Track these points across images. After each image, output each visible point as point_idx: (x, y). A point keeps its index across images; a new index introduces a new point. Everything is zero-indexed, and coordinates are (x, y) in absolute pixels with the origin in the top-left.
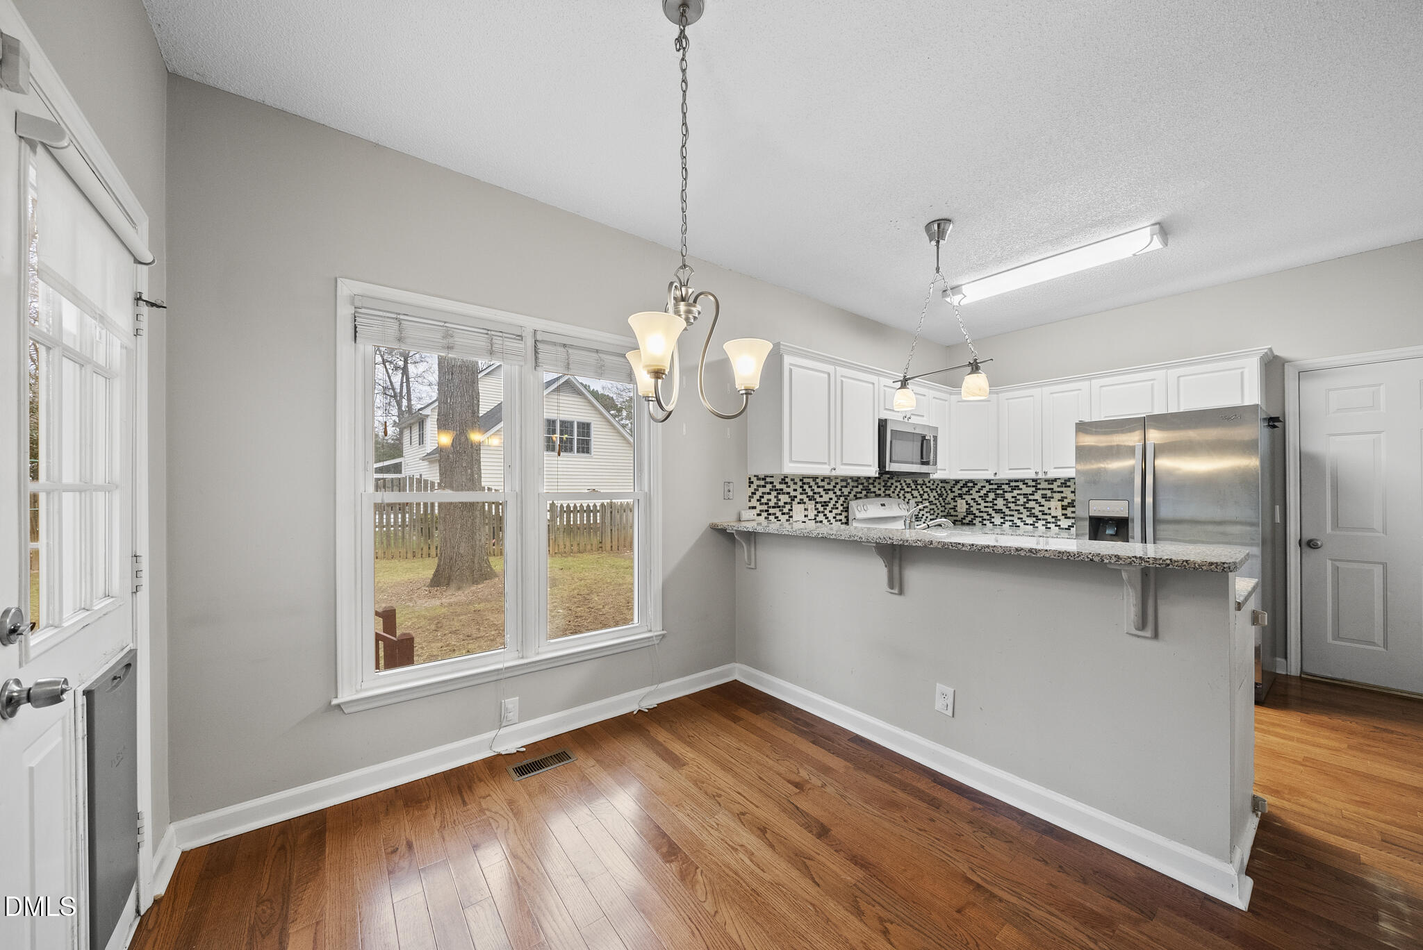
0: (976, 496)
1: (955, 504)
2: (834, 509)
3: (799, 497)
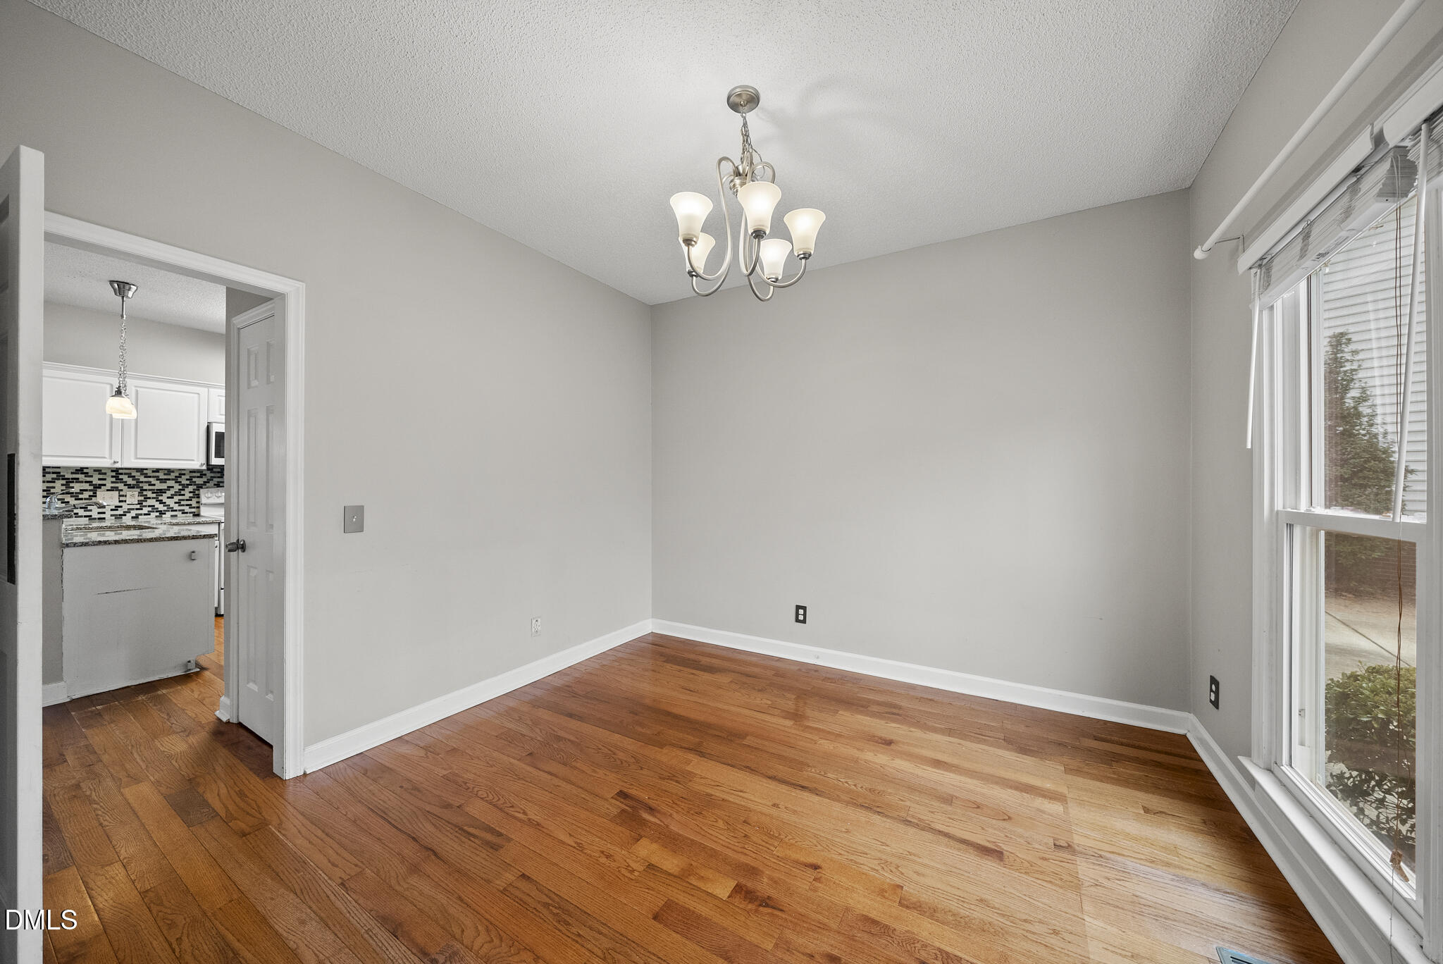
2: (176, 495)
3: (109, 485)
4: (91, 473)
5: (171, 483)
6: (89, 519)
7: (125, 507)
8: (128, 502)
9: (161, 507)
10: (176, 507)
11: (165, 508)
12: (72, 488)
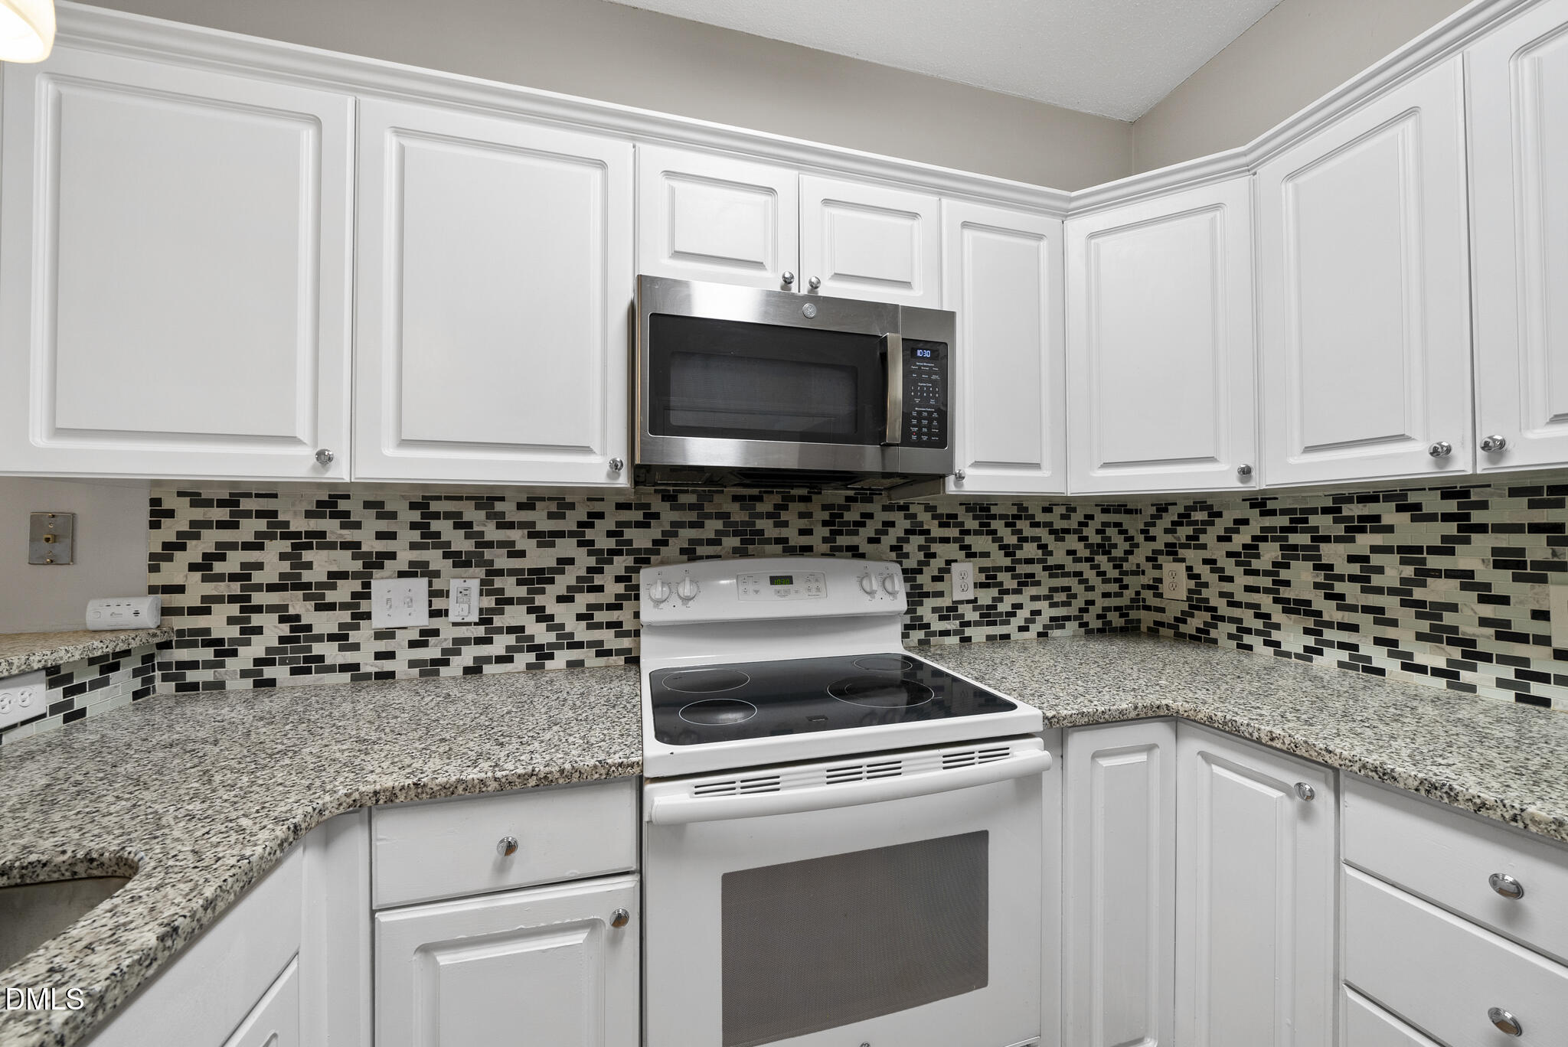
0: (1218, 551)
1: (1156, 574)
2: (580, 590)
3: (405, 557)
4: (357, 513)
5: (566, 547)
6: (354, 679)
7: (448, 633)
8: (453, 617)
9: (541, 634)
10: (581, 633)
11: (551, 637)
12: (309, 566)
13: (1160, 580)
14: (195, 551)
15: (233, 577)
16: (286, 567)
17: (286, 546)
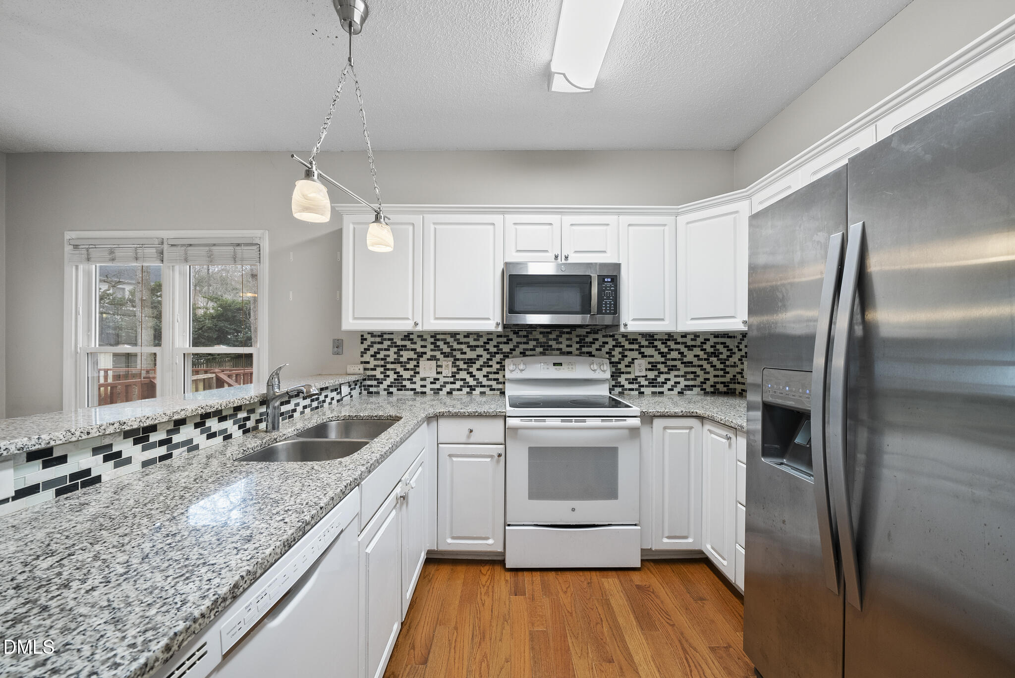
2: (484, 366)
3: (429, 354)
4: (416, 339)
5: (480, 351)
6: (414, 393)
7: (442, 380)
8: (444, 374)
9: (472, 382)
10: (485, 382)
11: (474, 383)
12: (402, 356)
13: (743, 370)
14: (372, 351)
15: (382, 359)
16: (396, 356)
17: (395, 350)
